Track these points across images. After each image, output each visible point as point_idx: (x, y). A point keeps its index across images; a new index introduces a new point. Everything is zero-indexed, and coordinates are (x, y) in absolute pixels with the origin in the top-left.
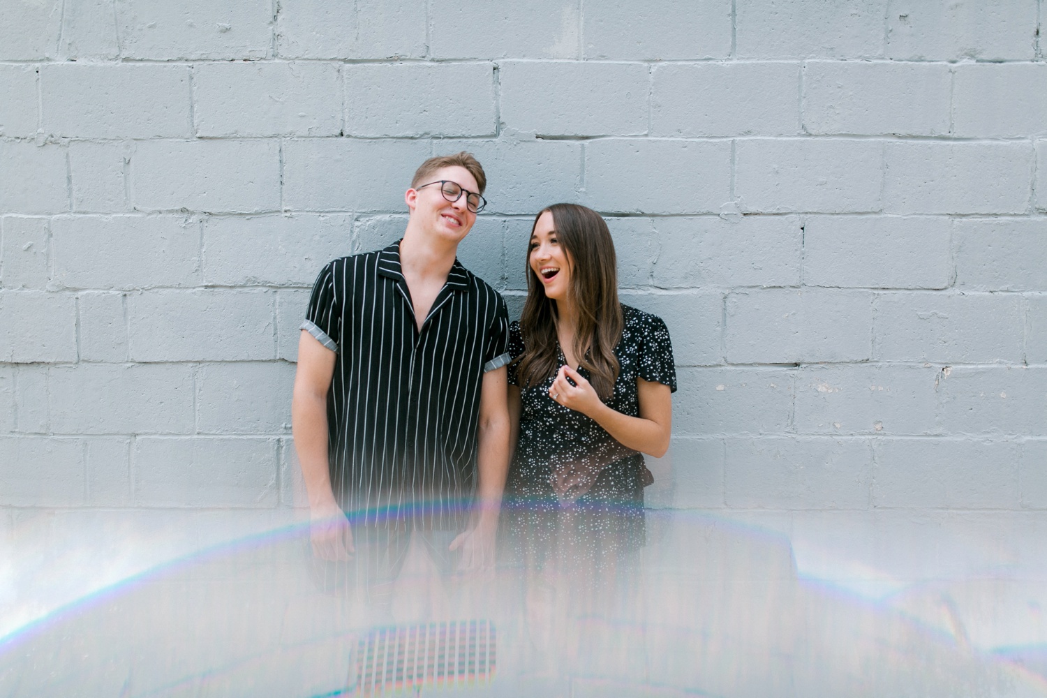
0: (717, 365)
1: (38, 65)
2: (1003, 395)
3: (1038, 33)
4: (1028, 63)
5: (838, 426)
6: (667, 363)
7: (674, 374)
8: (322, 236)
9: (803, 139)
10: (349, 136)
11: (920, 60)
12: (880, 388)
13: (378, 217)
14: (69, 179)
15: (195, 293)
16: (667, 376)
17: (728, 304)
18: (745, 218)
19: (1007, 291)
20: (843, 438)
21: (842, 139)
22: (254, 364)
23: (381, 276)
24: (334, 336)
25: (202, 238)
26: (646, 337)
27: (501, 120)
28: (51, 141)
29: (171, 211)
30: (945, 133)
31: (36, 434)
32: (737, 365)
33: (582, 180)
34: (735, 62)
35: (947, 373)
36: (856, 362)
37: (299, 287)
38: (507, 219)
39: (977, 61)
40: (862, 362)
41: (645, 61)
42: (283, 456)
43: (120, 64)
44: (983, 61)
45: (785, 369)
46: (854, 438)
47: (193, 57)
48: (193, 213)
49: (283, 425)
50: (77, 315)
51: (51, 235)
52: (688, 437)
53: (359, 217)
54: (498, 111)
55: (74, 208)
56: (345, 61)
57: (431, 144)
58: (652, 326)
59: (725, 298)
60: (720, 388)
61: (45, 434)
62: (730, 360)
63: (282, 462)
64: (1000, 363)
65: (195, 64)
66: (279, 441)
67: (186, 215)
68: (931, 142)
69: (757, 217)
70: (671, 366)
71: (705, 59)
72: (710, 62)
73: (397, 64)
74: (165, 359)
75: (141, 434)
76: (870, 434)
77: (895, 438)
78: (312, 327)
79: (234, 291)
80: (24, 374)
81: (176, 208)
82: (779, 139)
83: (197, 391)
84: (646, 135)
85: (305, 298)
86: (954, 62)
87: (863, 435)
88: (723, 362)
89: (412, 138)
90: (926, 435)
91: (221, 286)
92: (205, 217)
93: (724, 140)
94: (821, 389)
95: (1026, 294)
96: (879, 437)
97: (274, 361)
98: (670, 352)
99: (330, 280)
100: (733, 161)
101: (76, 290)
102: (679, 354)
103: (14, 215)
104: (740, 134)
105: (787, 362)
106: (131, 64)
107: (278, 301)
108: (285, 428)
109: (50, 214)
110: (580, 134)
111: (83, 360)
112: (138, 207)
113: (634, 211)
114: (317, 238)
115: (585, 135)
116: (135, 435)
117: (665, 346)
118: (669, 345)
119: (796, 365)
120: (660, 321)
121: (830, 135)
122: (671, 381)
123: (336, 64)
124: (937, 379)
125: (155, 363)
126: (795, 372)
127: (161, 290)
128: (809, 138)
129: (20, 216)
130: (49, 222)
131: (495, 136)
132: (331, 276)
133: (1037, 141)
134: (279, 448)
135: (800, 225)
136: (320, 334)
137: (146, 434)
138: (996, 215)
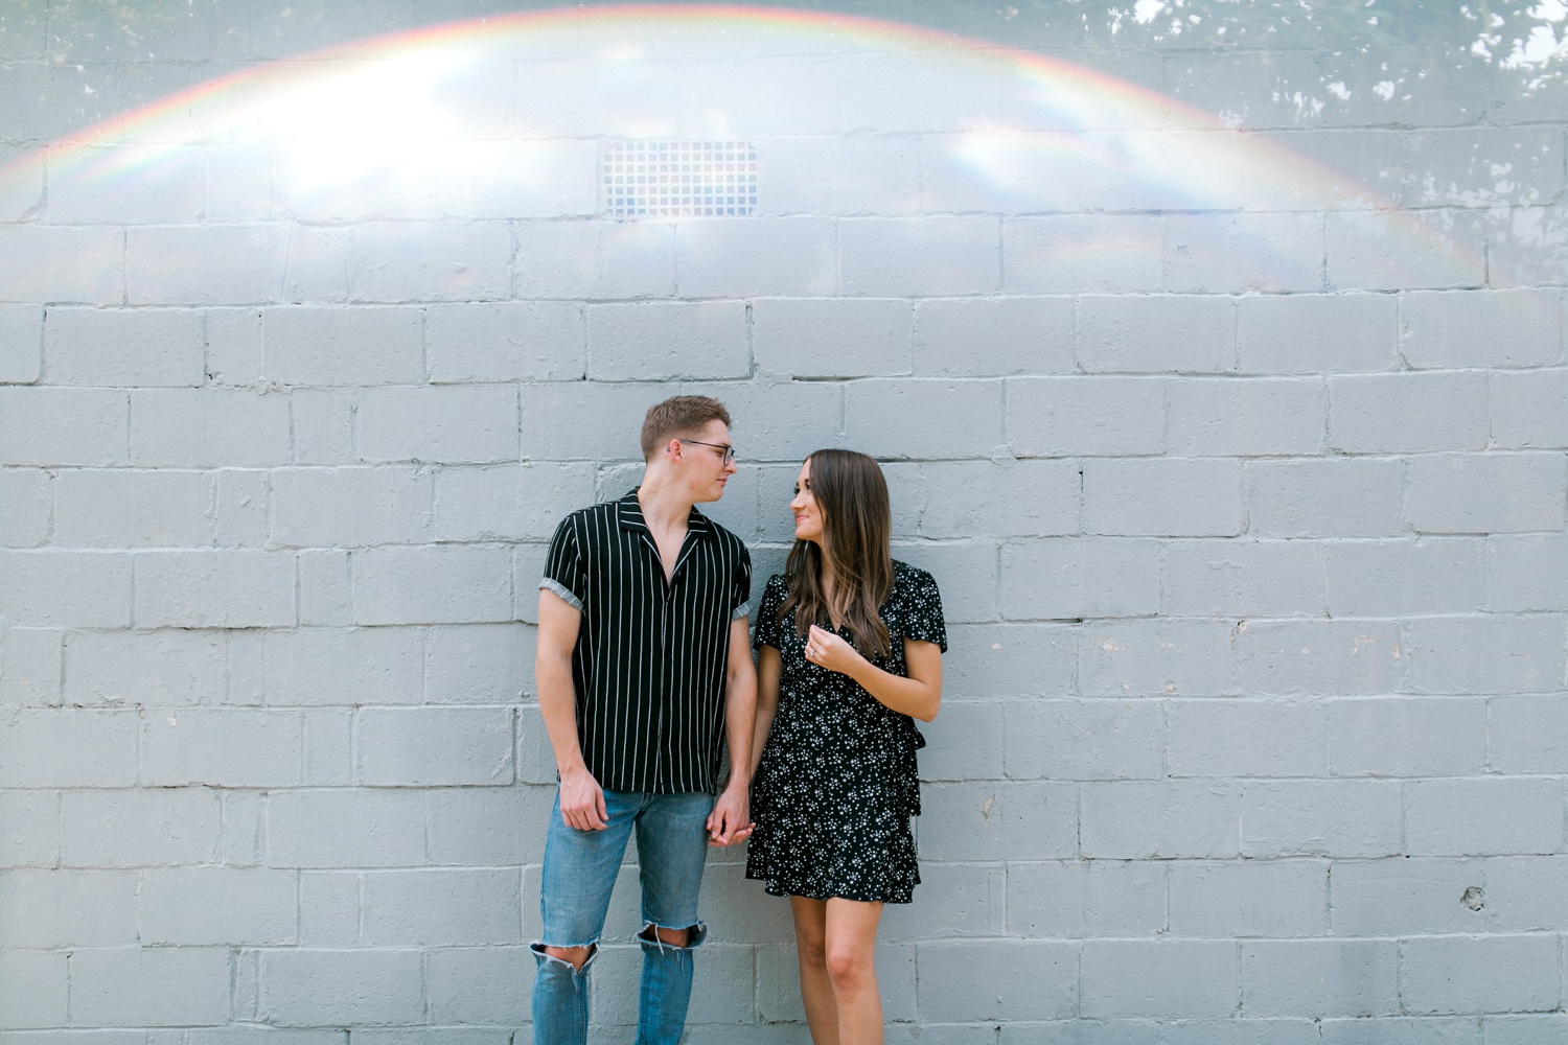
0: (993, 622)
1: (261, 308)
2: (1305, 651)
3: (1325, 262)
4: (1316, 294)
5: (1126, 687)
6: (936, 620)
7: (944, 632)
8: (563, 488)
9: (1078, 377)
10: (592, 380)
11: (1202, 292)
12: (1171, 645)
13: (624, 466)
14: (292, 429)
15: (425, 550)
16: (937, 635)
17: (1003, 555)
18: (1019, 462)
19: (1305, 538)
20: (1132, 700)
21: (1120, 377)
22: (488, 626)
23: (624, 529)
24: (578, 594)
25: (433, 490)
26: (911, 593)
27: (755, 361)
28: (274, 389)
29: (401, 462)
30: (1230, 370)
31: (249, 706)
32: (1015, 621)
33: (842, 424)
34: (1003, 297)
35: (1243, 628)
36: (1143, 617)
37: (538, 542)
38: (763, 466)
39: (1262, 293)
40: (1150, 616)
41: (908, 297)
42: (519, 727)
43: (349, 307)
44: (1269, 293)
45: (1066, 625)
46: (1144, 700)
47: (426, 299)
48: (424, 464)
49: (520, 693)
50: (298, 575)
51: (271, 489)
52: (963, 701)
53: (603, 466)
54: (751, 351)
55: (297, 460)
56: (588, 301)
57: (680, 386)
58: (918, 581)
59: (1000, 548)
60: (996, 646)
61: (259, 706)
62: (1006, 616)
63: (518, 734)
64: (1300, 616)
65: (429, 306)
66: (515, 710)
67: (416, 466)
68: (1216, 379)
69: (1032, 461)
70: (941, 624)
71: (972, 295)
72: (978, 298)
73: (644, 304)
74: (392, 623)
75: (364, 705)
76: (1162, 695)
77: (1189, 700)
78: (555, 585)
79: (468, 547)
80: (237, 640)
81: (406, 459)
82: (1053, 378)
83: (427, 657)
84: (911, 376)
85: (542, 554)
86: (1237, 294)
87: (1154, 697)
88: (998, 618)
89: (660, 381)
90: (1223, 696)
91: (454, 542)
92: (437, 468)
93: (995, 379)
94: (1107, 646)
95: (1326, 541)
96: (1172, 699)
97: (510, 623)
98: (940, 609)
99: (572, 535)
100: (1004, 401)
101: (296, 548)
102: (949, 611)
103: (232, 468)
104: (1011, 374)
105: (1068, 617)
106: (360, 307)
107: (515, 557)
108: (523, 696)
109: (270, 467)
110: (839, 375)
111: (304, 625)
112: (365, 459)
113: (898, 456)
114: (558, 489)
115: (845, 375)
116: (358, 706)
117: (934, 602)
118: (938, 602)
119: (1079, 620)
120: (929, 575)
121: (1107, 374)
122: (941, 638)
123: (579, 305)
124: (1232, 634)
125: (381, 626)
126: (1078, 629)
127: (388, 547)
128: (1085, 377)
129: (238, 469)
130: (269, 476)
131: (749, 378)
132: (573, 531)
133: (1330, 377)
134: (516, 718)
135: (1077, 469)
136: (565, 593)
137: (370, 704)
138: (1288, 456)
